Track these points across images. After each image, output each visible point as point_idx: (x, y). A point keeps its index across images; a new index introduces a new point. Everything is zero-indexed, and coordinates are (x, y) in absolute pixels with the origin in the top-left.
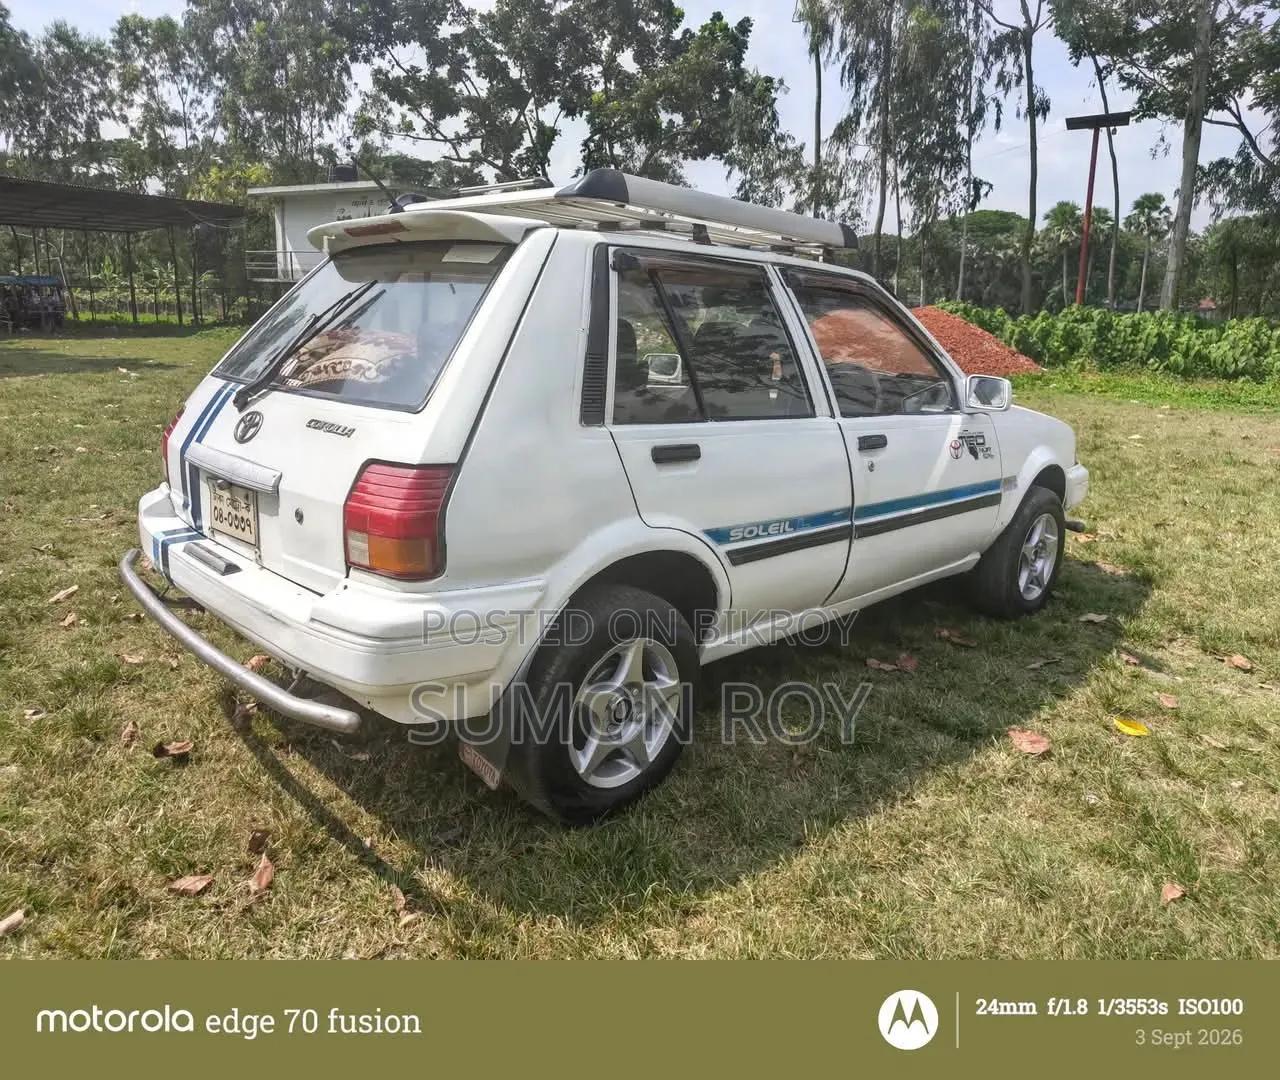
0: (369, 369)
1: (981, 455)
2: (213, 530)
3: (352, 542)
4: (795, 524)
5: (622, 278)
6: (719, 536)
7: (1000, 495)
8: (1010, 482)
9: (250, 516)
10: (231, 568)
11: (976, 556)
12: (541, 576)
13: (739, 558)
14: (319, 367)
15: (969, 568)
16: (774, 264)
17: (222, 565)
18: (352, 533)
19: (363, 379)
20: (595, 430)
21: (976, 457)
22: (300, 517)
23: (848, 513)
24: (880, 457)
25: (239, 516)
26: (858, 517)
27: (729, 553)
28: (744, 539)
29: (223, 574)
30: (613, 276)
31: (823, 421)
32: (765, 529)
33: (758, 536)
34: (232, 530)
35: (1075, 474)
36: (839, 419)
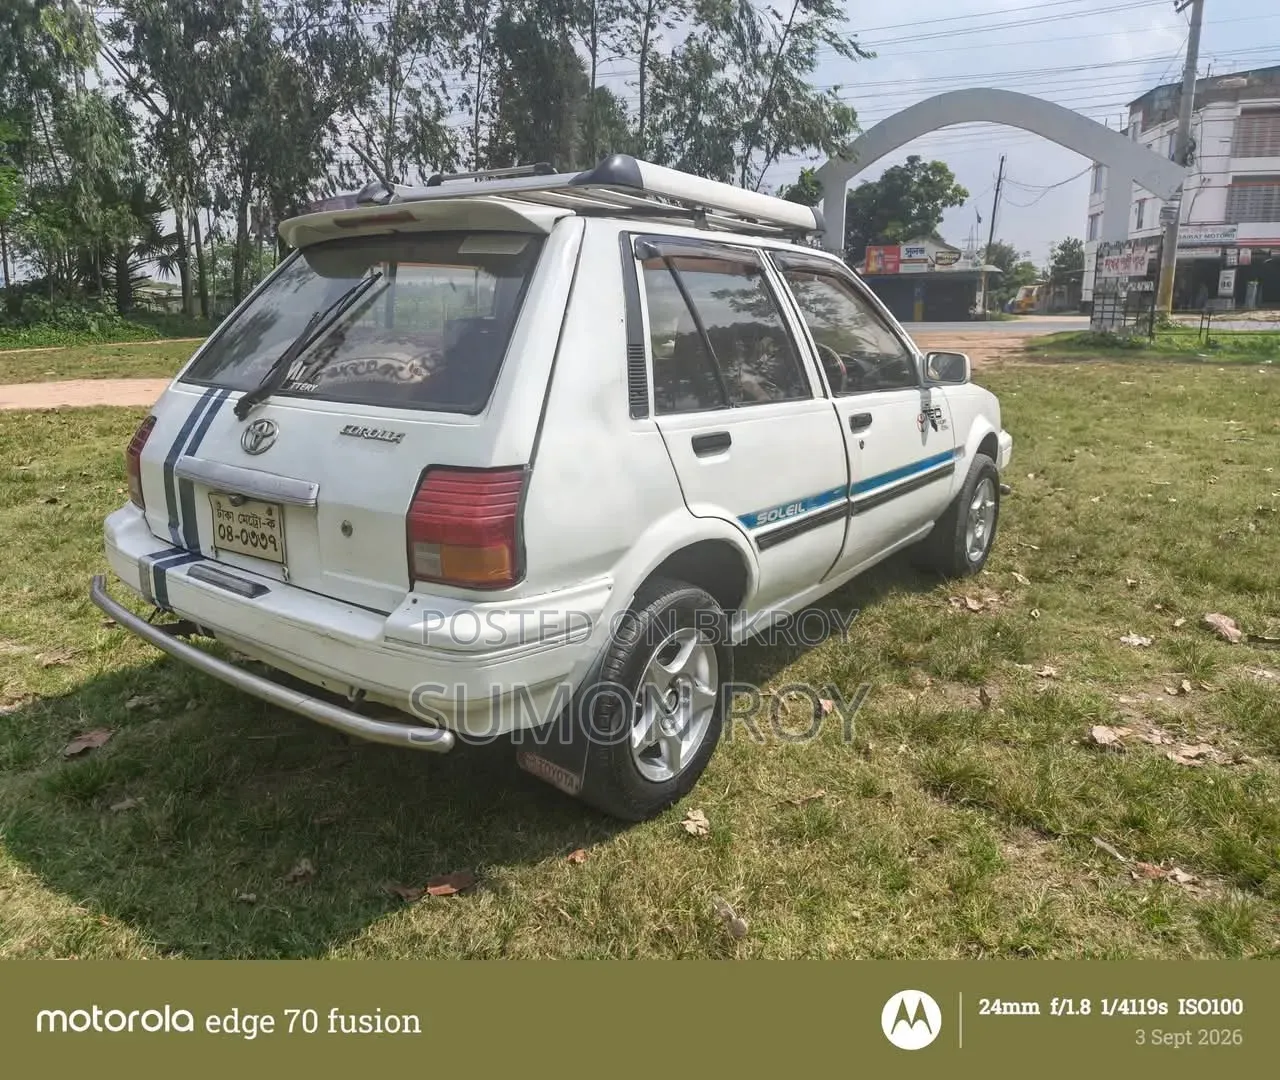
0: (401, 369)
1: (939, 427)
2: (217, 549)
3: (418, 554)
4: (806, 504)
5: (646, 267)
6: (750, 521)
7: (953, 464)
8: (959, 450)
9: (276, 532)
10: (259, 590)
11: (931, 524)
12: (608, 574)
13: (765, 542)
14: (335, 369)
15: (924, 536)
16: (764, 249)
17: (246, 587)
18: (416, 545)
19: (394, 380)
20: (642, 421)
21: (936, 430)
22: (347, 529)
23: (846, 490)
24: (865, 434)
25: (258, 533)
26: (853, 494)
27: (757, 539)
28: (768, 522)
29: (251, 597)
30: (638, 264)
31: (818, 401)
32: (784, 512)
33: (778, 519)
34: (249, 548)
35: (1004, 439)
36: (832, 399)
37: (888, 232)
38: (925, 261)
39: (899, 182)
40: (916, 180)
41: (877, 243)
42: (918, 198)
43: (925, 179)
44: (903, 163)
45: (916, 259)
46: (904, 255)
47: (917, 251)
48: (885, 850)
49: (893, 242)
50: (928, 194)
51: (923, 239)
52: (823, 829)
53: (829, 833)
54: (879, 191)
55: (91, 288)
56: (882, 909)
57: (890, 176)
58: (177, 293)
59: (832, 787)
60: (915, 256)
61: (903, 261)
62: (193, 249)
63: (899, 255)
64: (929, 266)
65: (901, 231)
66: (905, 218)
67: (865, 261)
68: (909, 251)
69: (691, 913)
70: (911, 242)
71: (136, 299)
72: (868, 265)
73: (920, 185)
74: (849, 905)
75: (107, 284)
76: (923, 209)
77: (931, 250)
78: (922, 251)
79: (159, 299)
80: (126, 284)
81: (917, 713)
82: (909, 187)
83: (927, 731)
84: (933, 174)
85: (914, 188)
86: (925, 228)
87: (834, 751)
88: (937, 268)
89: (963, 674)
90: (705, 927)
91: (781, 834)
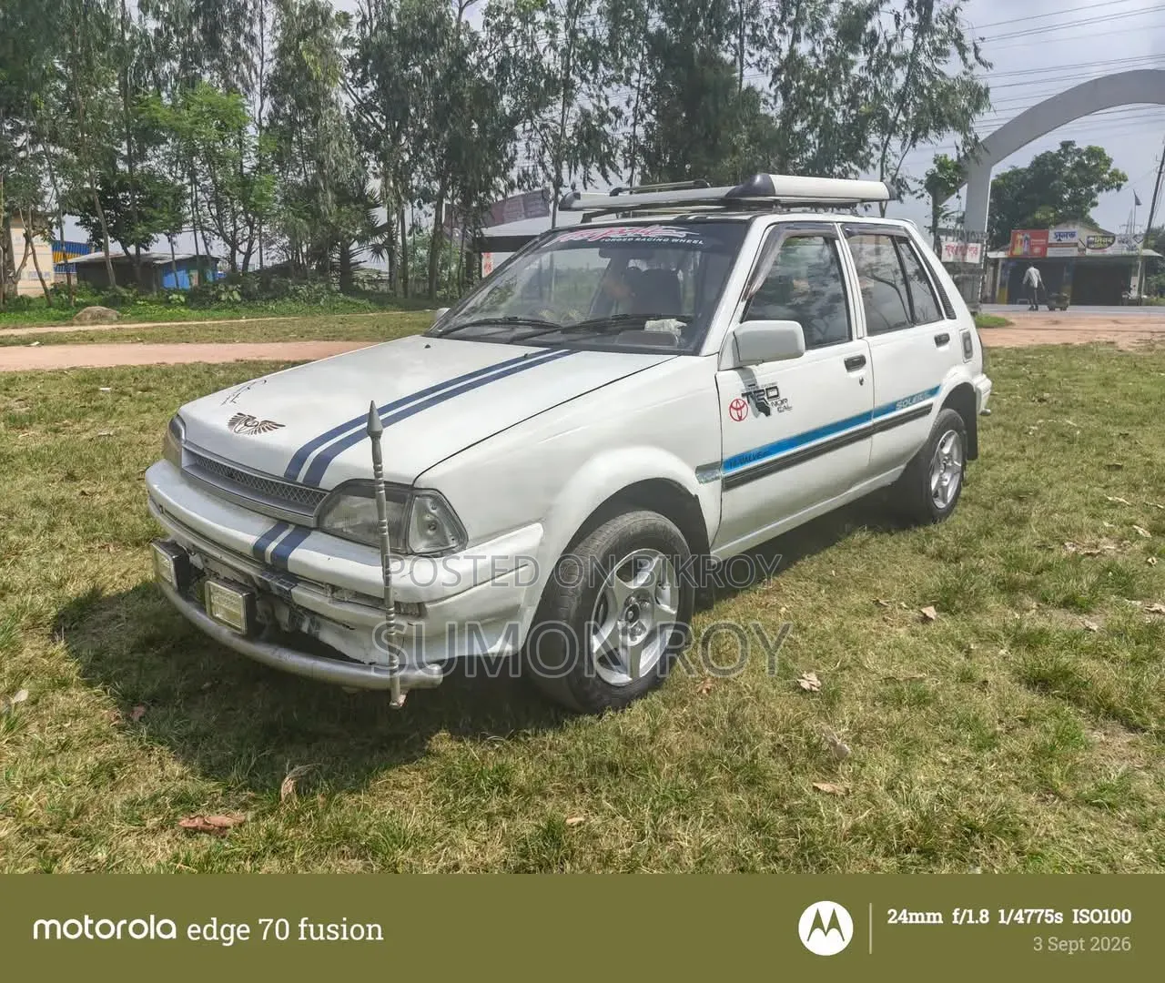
37: (1038, 215)
38: (1076, 245)
39: (1051, 168)
40: (1068, 165)
41: (1025, 228)
42: (1071, 183)
43: (1080, 165)
44: (1055, 148)
45: (1067, 243)
46: (1052, 239)
47: (1066, 235)
48: (976, 719)
49: (1042, 226)
50: (1081, 178)
51: (1074, 224)
52: (922, 700)
53: (928, 702)
54: (1029, 177)
55: (322, 270)
56: (968, 759)
57: (1040, 162)
58: (386, 276)
59: (933, 672)
60: (1064, 240)
61: (1051, 245)
62: (400, 239)
63: (1047, 239)
64: (1079, 250)
65: (1052, 215)
66: (1056, 202)
67: (1010, 245)
68: (1059, 235)
69: (802, 739)
70: (1062, 225)
71: (354, 280)
72: (1013, 248)
73: (1073, 170)
74: (940, 754)
75: (333, 267)
76: (1075, 196)
77: (1082, 234)
78: (1072, 235)
79: (371, 282)
80: (347, 267)
81: (1019, 627)
82: (1060, 173)
83: (1028, 641)
84: (1088, 159)
85: (1066, 173)
86: (1078, 211)
87: (937, 648)
88: (1088, 252)
89: (1070, 603)
90: (813, 750)
91: (884, 699)
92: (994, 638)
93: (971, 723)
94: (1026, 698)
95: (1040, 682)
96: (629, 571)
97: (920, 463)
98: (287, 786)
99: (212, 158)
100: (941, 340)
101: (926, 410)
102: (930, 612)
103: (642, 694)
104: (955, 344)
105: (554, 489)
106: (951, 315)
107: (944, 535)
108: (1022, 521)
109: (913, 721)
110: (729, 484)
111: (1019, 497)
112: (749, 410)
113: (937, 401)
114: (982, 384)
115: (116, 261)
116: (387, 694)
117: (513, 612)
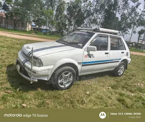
81: (121, 93)
89: (131, 91)
90: (82, 101)
91: (96, 97)
92: (117, 93)
93: (106, 103)
94: (116, 102)
95: (119, 100)
96: (66, 74)
97: (117, 68)
98: (18, 90)
99: (49, 18)
100: (122, 53)
101: (118, 61)
102: (110, 88)
103: (65, 89)
104: (125, 53)
105: (56, 61)
106: (125, 50)
107: (119, 79)
108: (131, 79)
109: (98, 101)
110: (83, 66)
111: (132, 76)
112: (88, 57)
113: (120, 61)
114: (129, 60)
115: (37, 28)
116: (30, 82)
117: (48, 75)
